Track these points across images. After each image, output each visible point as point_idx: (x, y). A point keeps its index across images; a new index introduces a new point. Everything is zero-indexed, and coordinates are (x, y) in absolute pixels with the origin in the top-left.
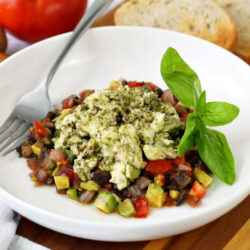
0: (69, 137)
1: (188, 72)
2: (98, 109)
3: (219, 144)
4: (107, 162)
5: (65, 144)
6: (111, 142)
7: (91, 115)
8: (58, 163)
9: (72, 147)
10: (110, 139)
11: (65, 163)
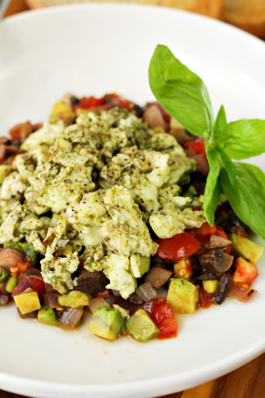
0: (20, 220)
1: (189, 77)
2: (59, 166)
3: (255, 185)
4: (96, 257)
5: (16, 233)
6: (95, 221)
7: (49, 178)
8: (13, 270)
9: (29, 239)
10: (92, 217)
11: (24, 267)
